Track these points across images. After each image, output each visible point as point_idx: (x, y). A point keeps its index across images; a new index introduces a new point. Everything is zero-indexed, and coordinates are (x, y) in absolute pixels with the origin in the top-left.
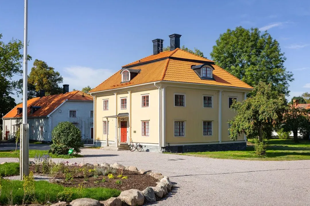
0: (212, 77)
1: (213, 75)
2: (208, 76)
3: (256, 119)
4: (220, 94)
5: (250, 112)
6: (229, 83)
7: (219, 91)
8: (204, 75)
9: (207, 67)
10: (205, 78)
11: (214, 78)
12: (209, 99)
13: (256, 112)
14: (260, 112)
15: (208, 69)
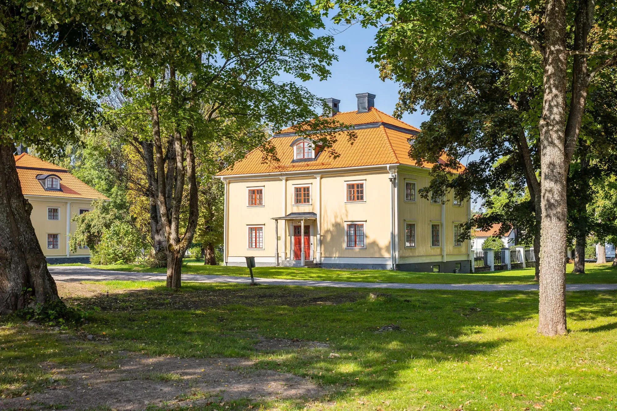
0: (59, 188)
1: (61, 185)
2: (54, 186)
3: (89, 232)
4: (68, 205)
5: (83, 226)
6: (80, 194)
7: (67, 203)
8: (50, 186)
9: (53, 178)
10: (52, 189)
11: (62, 189)
12: (55, 211)
13: (89, 226)
14: (92, 225)
15: (54, 180)
